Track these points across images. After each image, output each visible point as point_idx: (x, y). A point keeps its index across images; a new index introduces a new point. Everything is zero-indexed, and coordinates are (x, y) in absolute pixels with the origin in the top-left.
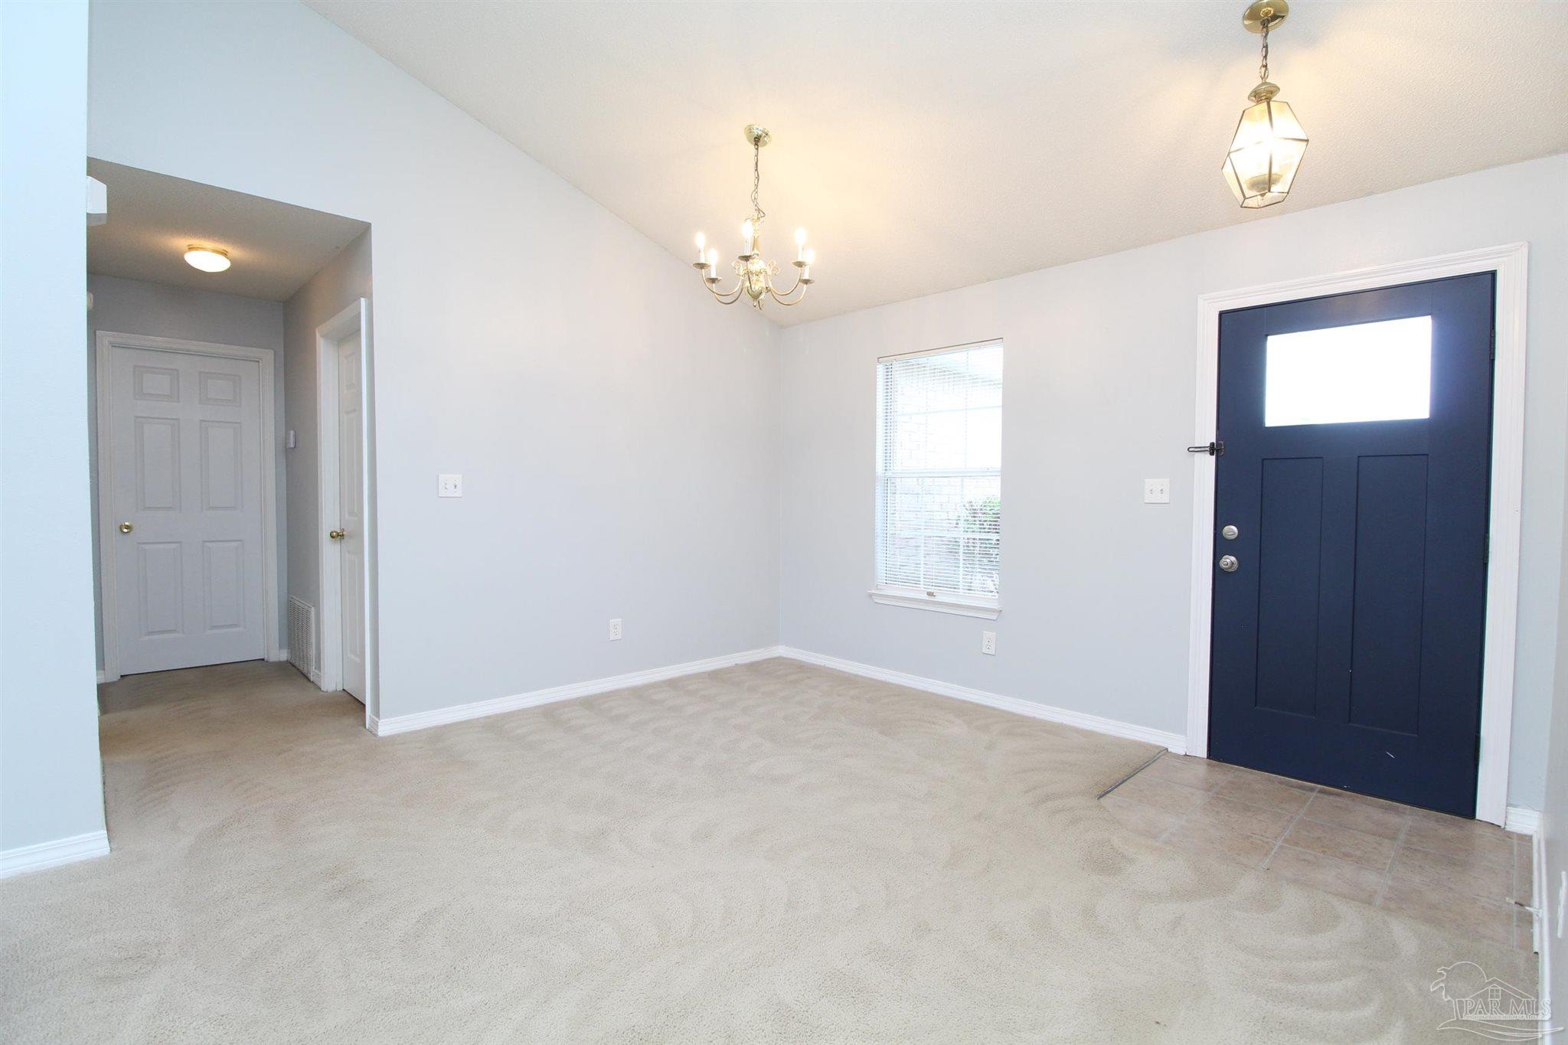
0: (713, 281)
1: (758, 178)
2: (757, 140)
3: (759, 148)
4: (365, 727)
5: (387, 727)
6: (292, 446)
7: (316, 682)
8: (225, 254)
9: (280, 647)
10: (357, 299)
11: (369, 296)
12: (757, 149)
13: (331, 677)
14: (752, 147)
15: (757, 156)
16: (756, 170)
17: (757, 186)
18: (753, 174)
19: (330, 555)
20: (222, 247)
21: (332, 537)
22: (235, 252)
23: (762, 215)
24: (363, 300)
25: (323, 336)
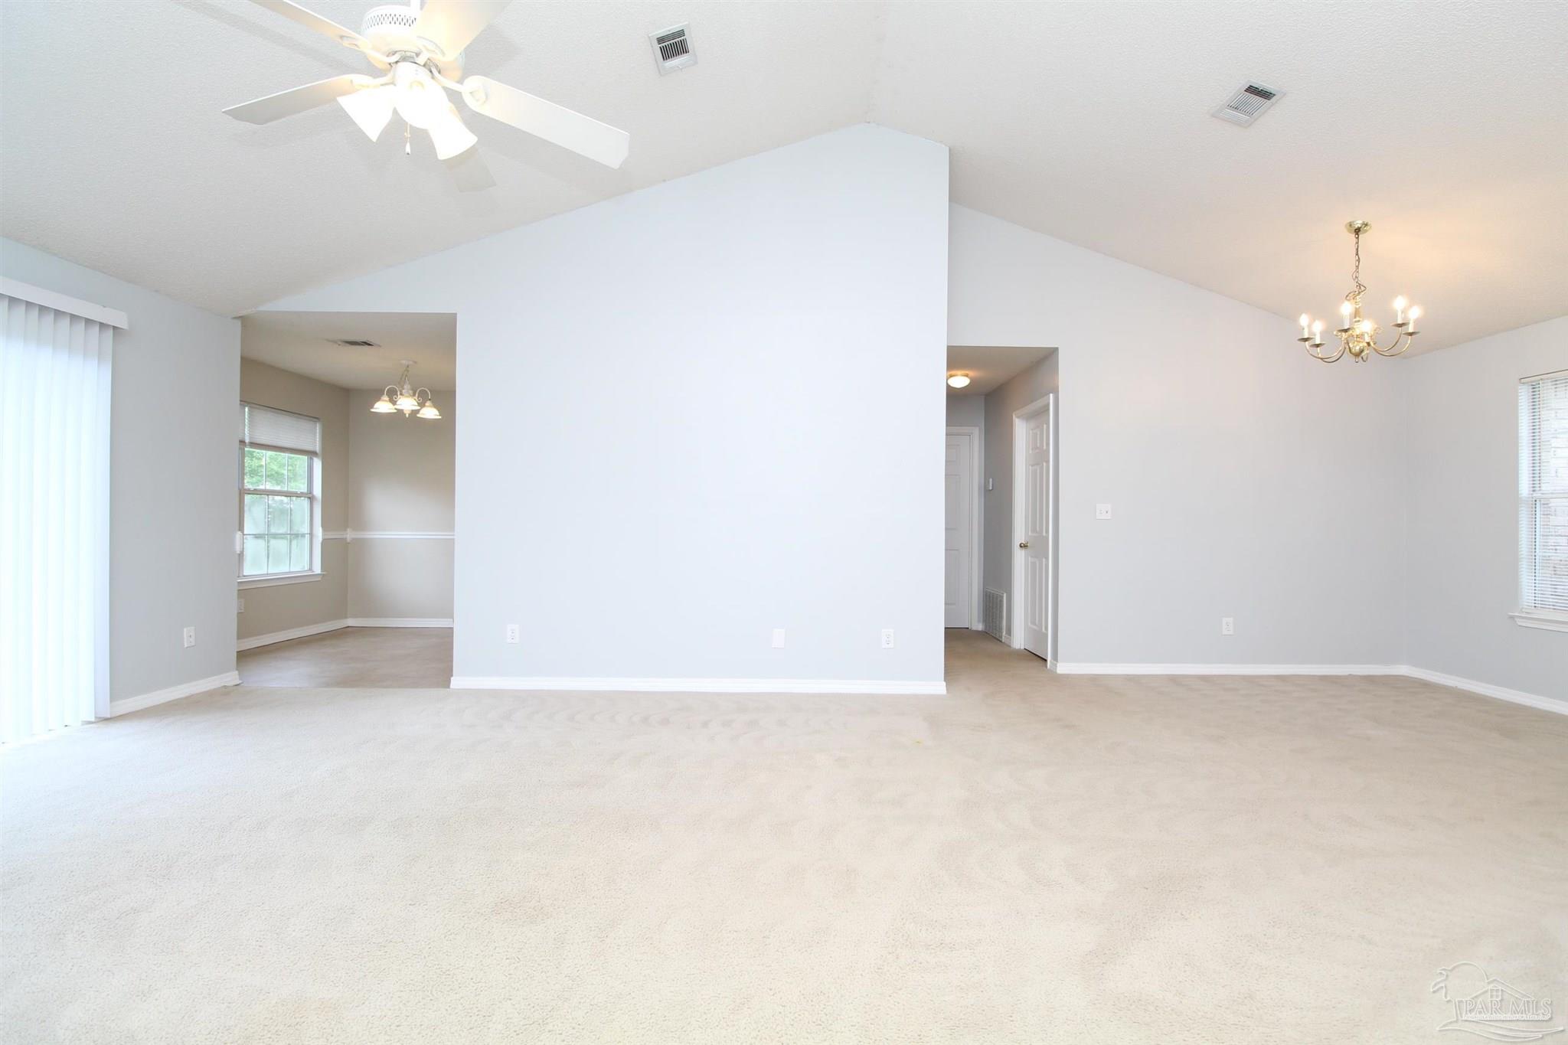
0: (1318, 346)
1: (1359, 260)
2: (1357, 231)
3: (1360, 236)
4: (1046, 667)
5: (1063, 668)
6: (991, 488)
7: (1007, 643)
8: (967, 376)
9: (979, 621)
10: (1047, 394)
11: (1056, 391)
12: (1358, 238)
13: (1019, 640)
14: (1353, 236)
15: (1357, 243)
16: (1357, 254)
17: (1357, 267)
18: (1354, 258)
19: (1020, 560)
20: (963, 372)
21: (1021, 546)
22: (971, 373)
23: (1363, 288)
24: (1051, 395)
25: (1018, 417)
